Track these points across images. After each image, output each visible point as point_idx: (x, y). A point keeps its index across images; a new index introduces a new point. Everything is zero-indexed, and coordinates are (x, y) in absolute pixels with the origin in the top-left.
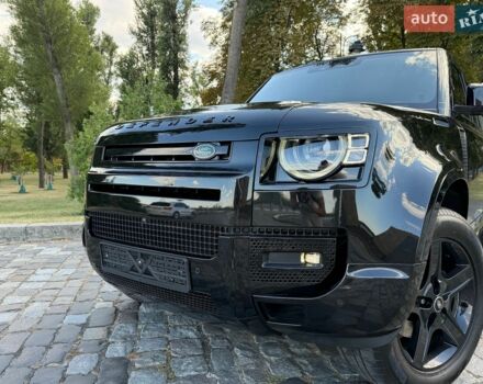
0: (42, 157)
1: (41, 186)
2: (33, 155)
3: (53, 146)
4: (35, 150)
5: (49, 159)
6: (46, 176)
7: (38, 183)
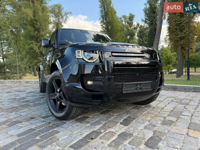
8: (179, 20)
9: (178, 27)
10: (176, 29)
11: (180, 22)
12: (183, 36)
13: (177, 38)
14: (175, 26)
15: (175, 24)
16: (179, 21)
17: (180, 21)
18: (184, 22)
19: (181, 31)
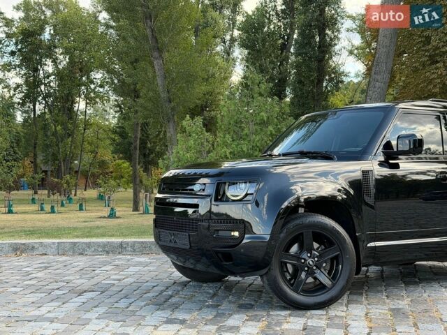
0: (138, 167)
1: (136, 208)
2: (127, 164)
3: (151, 151)
4: (129, 158)
5: (146, 170)
6: (142, 195)
7: (132, 205)
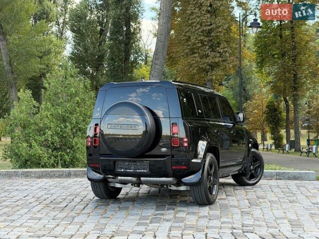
8: (209, 23)
9: (206, 39)
10: (202, 42)
11: (210, 27)
12: (217, 60)
13: (204, 64)
14: (200, 35)
15: (200, 30)
16: (208, 26)
17: (211, 25)
18: (220, 30)
19: (213, 48)
